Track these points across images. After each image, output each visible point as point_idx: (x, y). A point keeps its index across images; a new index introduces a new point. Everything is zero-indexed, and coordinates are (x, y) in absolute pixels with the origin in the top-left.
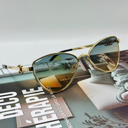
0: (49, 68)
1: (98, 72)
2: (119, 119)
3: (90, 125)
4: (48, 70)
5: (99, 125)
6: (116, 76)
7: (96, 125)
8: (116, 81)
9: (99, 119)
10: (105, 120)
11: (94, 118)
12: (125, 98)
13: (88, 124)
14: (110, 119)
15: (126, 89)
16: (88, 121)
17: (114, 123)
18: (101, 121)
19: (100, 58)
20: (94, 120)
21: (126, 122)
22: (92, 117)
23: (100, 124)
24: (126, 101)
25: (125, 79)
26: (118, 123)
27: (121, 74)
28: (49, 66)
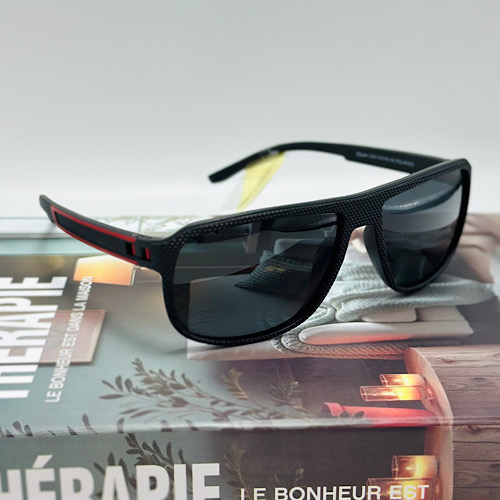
1: (291, 262)
2: (231, 387)
3: (121, 390)
5: (148, 395)
7: (139, 392)
9: (165, 379)
10: (183, 383)
11: (152, 375)
12: (307, 339)
13: (116, 387)
14: (199, 385)
15: (337, 317)
16: (124, 380)
17: (204, 394)
18: (165, 385)
20: (147, 381)
21: (243, 399)
22: (147, 371)
23: (154, 393)
24: (300, 347)
25: (362, 292)
26: (213, 397)
27: (362, 276)
28: (142, 229)
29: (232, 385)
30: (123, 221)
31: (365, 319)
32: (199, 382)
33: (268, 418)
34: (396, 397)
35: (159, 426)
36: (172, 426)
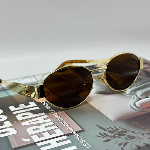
5: (118, 137)
7: (114, 137)
10: (124, 130)
11: (109, 130)
13: (103, 137)
15: (140, 97)
16: (103, 134)
17: (136, 132)
18: (119, 132)
20: (110, 132)
22: (106, 129)
28: (38, 80)
29: (140, 127)
30: (28, 78)
31: (149, 96)
32: (128, 129)
35: (136, 147)
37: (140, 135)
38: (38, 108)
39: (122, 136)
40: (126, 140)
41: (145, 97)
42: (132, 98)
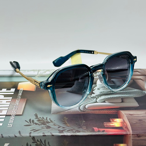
0: (36, 75)
3: (31, 123)
4: (35, 76)
5: (39, 125)
6: (99, 89)
7: (36, 124)
8: (94, 93)
9: (44, 120)
10: (50, 121)
11: (40, 119)
12: (88, 107)
13: (29, 122)
14: (54, 122)
15: (97, 101)
16: (32, 120)
17: (56, 125)
18: (44, 122)
19: (97, 73)
20: (39, 121)
21: (68, 126)
23: (41, 124)
24: (86, 110)
25: (105, 93)
26: (59, 126)
28: (39, 74)
29: (64, 122)
30: (33, 71)
31: (106, 102)
33: (75, 132)
34: (115, 126)
35: (42, 134)
36: (46, 134)
37: (56, 127)
38: (13, 93)
39: (42, 125)
40: (42, 128)
41: (103, 101)
42: (91, 100)
